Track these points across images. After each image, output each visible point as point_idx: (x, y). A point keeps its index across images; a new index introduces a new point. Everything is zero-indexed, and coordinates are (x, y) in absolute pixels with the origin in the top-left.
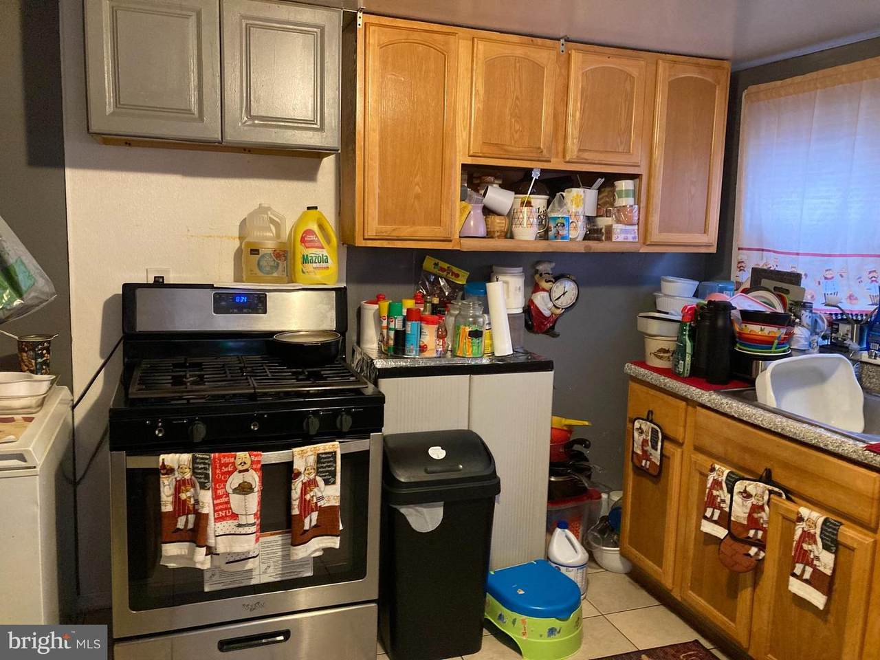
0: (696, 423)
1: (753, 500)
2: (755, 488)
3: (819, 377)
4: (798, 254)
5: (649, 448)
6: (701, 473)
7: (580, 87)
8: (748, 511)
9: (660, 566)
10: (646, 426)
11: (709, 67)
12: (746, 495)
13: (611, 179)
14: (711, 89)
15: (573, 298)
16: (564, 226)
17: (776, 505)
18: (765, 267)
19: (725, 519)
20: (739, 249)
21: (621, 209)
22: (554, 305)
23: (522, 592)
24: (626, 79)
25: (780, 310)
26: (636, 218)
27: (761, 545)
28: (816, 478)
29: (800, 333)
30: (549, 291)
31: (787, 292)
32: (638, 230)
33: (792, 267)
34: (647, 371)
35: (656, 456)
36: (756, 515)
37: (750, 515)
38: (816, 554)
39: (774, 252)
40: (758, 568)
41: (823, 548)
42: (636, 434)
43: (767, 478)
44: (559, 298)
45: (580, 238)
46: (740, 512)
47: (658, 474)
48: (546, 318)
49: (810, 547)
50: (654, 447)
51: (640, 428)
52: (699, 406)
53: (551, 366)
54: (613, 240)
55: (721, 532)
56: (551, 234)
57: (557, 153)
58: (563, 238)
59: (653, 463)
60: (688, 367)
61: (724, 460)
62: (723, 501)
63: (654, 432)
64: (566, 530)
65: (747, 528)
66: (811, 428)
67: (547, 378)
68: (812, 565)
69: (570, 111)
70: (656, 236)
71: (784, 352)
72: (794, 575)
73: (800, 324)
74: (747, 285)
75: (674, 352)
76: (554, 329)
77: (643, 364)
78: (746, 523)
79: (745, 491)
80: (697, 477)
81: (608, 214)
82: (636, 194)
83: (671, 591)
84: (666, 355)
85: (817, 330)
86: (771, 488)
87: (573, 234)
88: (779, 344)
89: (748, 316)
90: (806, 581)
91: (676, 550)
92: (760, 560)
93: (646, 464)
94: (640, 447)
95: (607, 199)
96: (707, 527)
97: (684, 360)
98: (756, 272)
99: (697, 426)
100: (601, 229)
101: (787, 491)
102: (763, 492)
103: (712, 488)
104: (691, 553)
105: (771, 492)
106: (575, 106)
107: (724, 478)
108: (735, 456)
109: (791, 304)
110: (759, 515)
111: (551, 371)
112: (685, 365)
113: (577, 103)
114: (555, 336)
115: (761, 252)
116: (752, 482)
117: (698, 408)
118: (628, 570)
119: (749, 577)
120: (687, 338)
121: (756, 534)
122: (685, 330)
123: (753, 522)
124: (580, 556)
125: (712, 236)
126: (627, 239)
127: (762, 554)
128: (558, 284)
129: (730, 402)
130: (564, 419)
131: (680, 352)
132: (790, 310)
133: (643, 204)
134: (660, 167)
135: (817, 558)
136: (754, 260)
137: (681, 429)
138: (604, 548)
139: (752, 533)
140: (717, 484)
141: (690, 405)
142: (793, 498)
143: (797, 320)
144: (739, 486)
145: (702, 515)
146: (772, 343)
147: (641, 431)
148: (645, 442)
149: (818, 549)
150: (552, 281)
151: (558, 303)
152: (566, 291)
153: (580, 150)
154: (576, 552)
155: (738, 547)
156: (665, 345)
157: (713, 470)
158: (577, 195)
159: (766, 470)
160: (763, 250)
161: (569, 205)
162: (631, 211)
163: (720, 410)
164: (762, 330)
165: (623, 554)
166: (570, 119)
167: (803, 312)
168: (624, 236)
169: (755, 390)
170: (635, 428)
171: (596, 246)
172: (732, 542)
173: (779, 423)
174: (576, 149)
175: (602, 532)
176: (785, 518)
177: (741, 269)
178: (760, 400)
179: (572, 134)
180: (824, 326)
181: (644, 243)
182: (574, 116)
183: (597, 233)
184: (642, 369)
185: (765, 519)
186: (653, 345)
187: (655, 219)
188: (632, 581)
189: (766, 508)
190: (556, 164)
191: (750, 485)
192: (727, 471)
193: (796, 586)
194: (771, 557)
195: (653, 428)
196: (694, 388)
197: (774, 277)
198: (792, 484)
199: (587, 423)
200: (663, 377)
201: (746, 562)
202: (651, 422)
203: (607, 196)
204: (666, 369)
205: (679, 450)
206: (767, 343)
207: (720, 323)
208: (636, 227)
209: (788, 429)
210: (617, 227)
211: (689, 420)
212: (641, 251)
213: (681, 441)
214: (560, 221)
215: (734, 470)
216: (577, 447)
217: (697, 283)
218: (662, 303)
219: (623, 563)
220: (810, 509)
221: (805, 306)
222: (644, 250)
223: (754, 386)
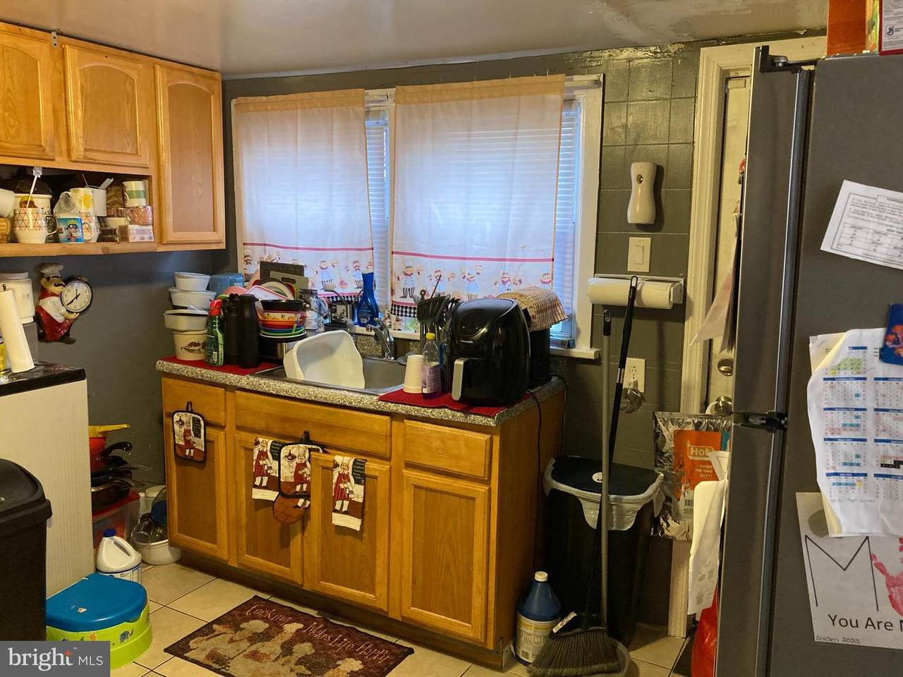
0: (236, 405)
1: (298, 460)
2: (299, 450)
3: (327, 350)
4: (297, 248)
5: (192, 437)
6: (246, 449)
7: (79, 84)
8: (294, 470)
9: (215, 543)
10: (186, 417)
11: (204, 76)
12: (291, 457)
13: (120, 179)
14: (206, 98)
15: (88, 301)
16: (77, 227)
17: (316, 459)
18: (269, 261)
19: (275, 483)
20: (244, 244)
21: (134, 210)
22: (67, 310)
23: (84, 610)
24: (126, 81)
25: (291, 298)
26: (151, 219)
27: (306, 496)
28: (344, 430)
29: (311, 315)
30: (60, 295)
31: (294, 281)
32: (153, 230)
33: (294, 260)
34: (181, 366)
35: (200, 443)
36: (300, 472)
37: (296, 474)
38: (351, 489)
39: (276, 246)
40: (305, 515)
41: (356, 483)
42: (176, 427)
43: (306, 440)
44: (72, 301)
45: (94, 240)
46: (287, 473)
47: (203, 460)
48: (60, 325)
49: (346, 486)
50: (197, 435)
51: (180, 420)
52: (237, 390)
53: (82, 374)
54: (131, 241)
55: (271, 495)
56: (63, 236)
57: (61, 152)
58: (77, 240)
59: (197, 451)
60: (222, 356)
61: (267, 433)
62: (270, 468)
63: (196, 422)
64: (115, 537)
65: (294, 484)
66: (337, 392)
67: (80, 387)
68: (348, 499)
69: (71, 107)
70: (172, 235)
71: (301, 333)
72: (335, 511)
73: (310, 309)
74: (257, 277)
75: (204, 345)
76: (69, 335)
77: (174, 359)
78: (293, 480)
79: (290, 454)
80: (242, 452)
81: (120, 215)
82: (148, 195)
83: (227, 561)
84: (196, 348)
85: (322, 312)
86: (310, 446)
87: (87, 236)
88: (297, 327)
89: (270, 306)
90: (346, 513)
91: (228, 523)
92: (306, 508)
93: (190, 452)
94: (183, 438)
95: (116, 199)
96: (258, 494)
97: (217, 350)
98: (263, 264)
99: (238, 408)
100: (115, 230)
101: (323, 446)
102: (305, 451)
103: (259, 458)
104: (244, 520)
105: (310, 450)
106: (76, 105)
107: (269, 448)
108: (277, 428)
109: (301, 292)
110: (303, 471)
111: (84, 379)
112: (219, 355)
113: (77, 100)
114: (72, 342)
115: (263, 247)
116: (294, 446)
117: (237, 392)
118: (178, 557)
119: (298, 525)
120: (217, 330)
121: (302, 488)
122: (215, 323)
123: (299, 479)
124: (134, 557)
125: (221, 234)
126: (144, 239)
127: (308, 503)
128: (69, 287)
129: (267, 382)
130: (98, 427)
131: (210, 344)
132: (301, 297)
133: (155, 204)
134: (168, 170)
135: (352, 492)
136: (258, 255)
137: (223, 414)
138: (152, 544)
139: (298, 488)
140: (263, 455)
141: (229, 391)
142: (327, 450)
143: (308, 306)
144: (284, 452)
145: (252, 484)
146: (292, 327)
147: (181, 423)
148: (187, 432)
149: (351, 485)
150: (62, 285)
151: (71, 307)
152: (78, 295)
153: (86, 150)
154: (129, 555)
155: (290, 503)
156: (196, 339)
157: (257, 443)
158: (86, 195)
159: (305, 432)
160: (265, 245)
161: (77, 204)
162: (146, 211)
163: (259, 390)
164: (282, 316)
165: (171, 544)
166: (72, 117)
167: (311, 298)
168: (140, 236)
169: (283, 368)
170: (175, 421)
171: (115, 248)
172: (284, 499)
173: (311, 392)
174: (81, 148)
175: (147, 529)
176: (323, 468)
177: (248, 262)
178: (289, 375)
179: (76, 134)
180: (326, 308)
181: (161, 243)
182: (76, 114)
183: (111, 234)
184: (176, 364)
185: (308, 473)
186: (182, 341)
187: (169, 220)
188: (183, 567)
189: (308, 463)
190: (61, 163)
191: (293, 448)
192: (270, 442)
193: (339, 520)
194: (315, 504)
195: (193, 418)
196: (232, 375)
197: (281, 269)
198: (326, 439)
199: (125, 426)
200: (199, 369)
201: (297, 513)
202: (192, 412)
203: (115, 196)
204: (199, 361)
205: (222, 433)
206: (288, 327)
207: (247, 314)
208: (151, 227)
209: (320, 395)
210: (133, 228)
211: (228, 404)
212: (158, 251)
213: (223, 424)
214: (72, 222)
215: (276, 440)
216: (115, 453)
217: (209, 277)
218: (179, 299)
219: (172, 552)
220: (341, 455)
221: (312, 293)
222: (161, 249)
223: (283, 364)
